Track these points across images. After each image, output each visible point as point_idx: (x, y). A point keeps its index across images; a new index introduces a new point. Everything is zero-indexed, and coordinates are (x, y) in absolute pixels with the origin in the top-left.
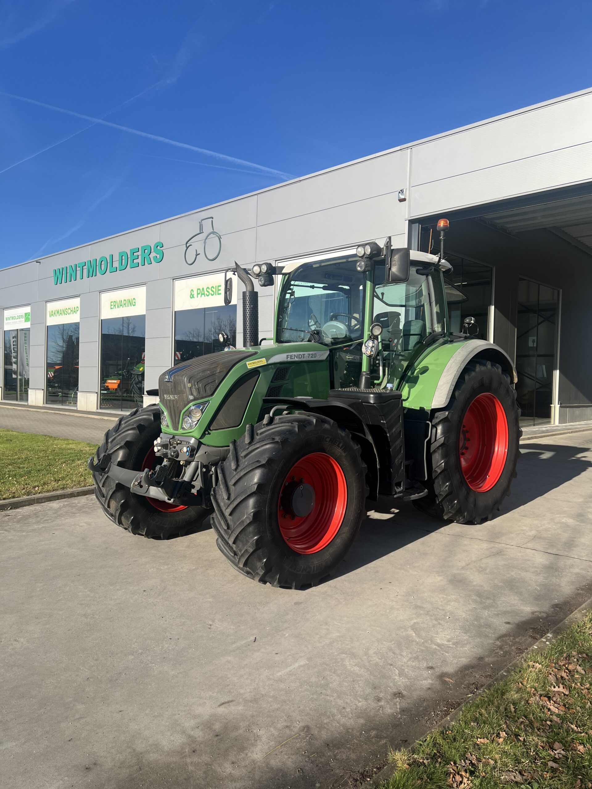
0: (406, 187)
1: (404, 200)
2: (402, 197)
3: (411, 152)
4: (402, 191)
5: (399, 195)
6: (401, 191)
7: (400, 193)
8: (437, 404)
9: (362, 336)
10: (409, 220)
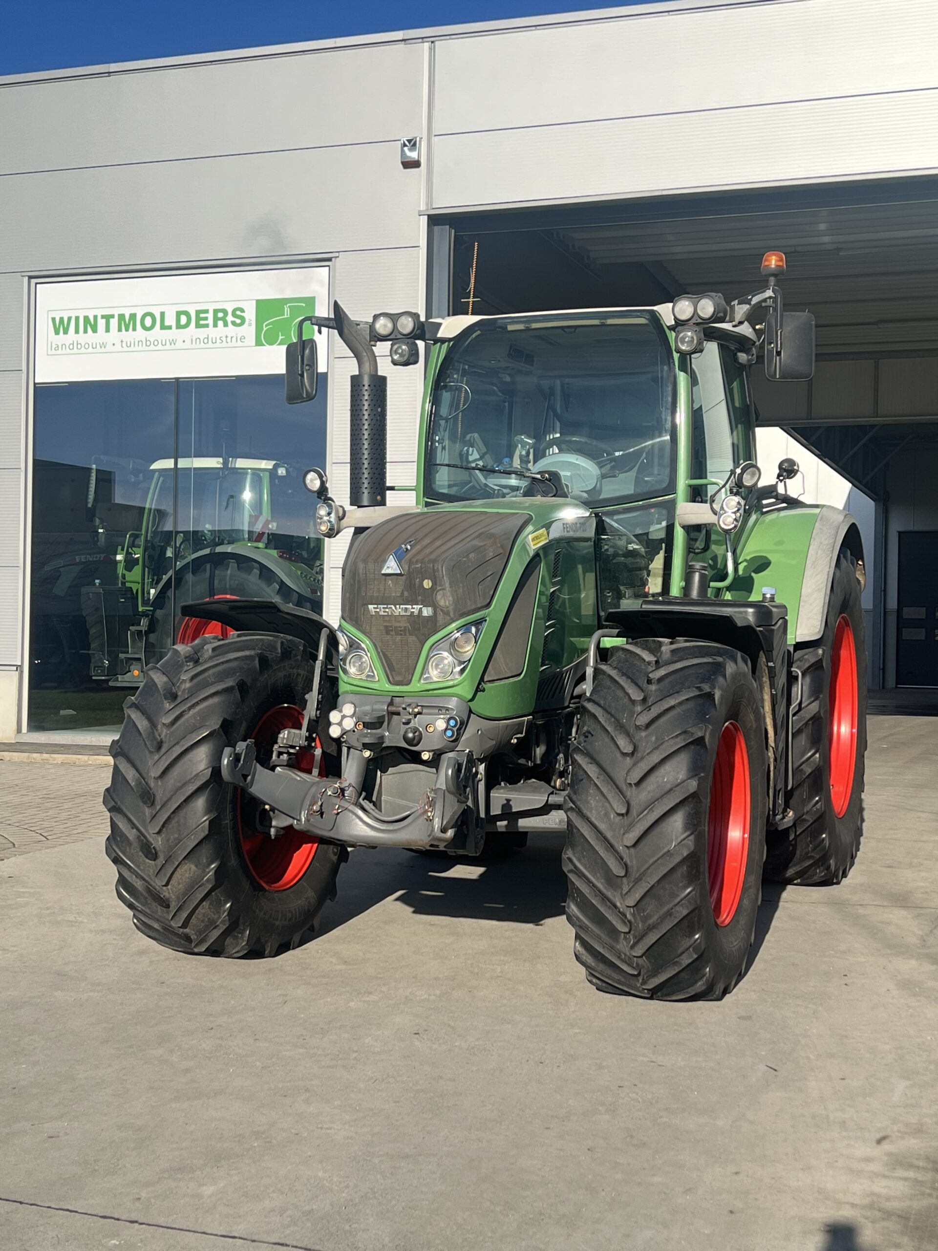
0: (421, 134)
1: (416, 164)
2: (413, 155)
3: (432, 50)
4: (412, 144)
5: (403, 151)
6: (410, 141)
7: (405, 145)
8: (806, 632)
9: (672, 488)
10: (429, 216)
